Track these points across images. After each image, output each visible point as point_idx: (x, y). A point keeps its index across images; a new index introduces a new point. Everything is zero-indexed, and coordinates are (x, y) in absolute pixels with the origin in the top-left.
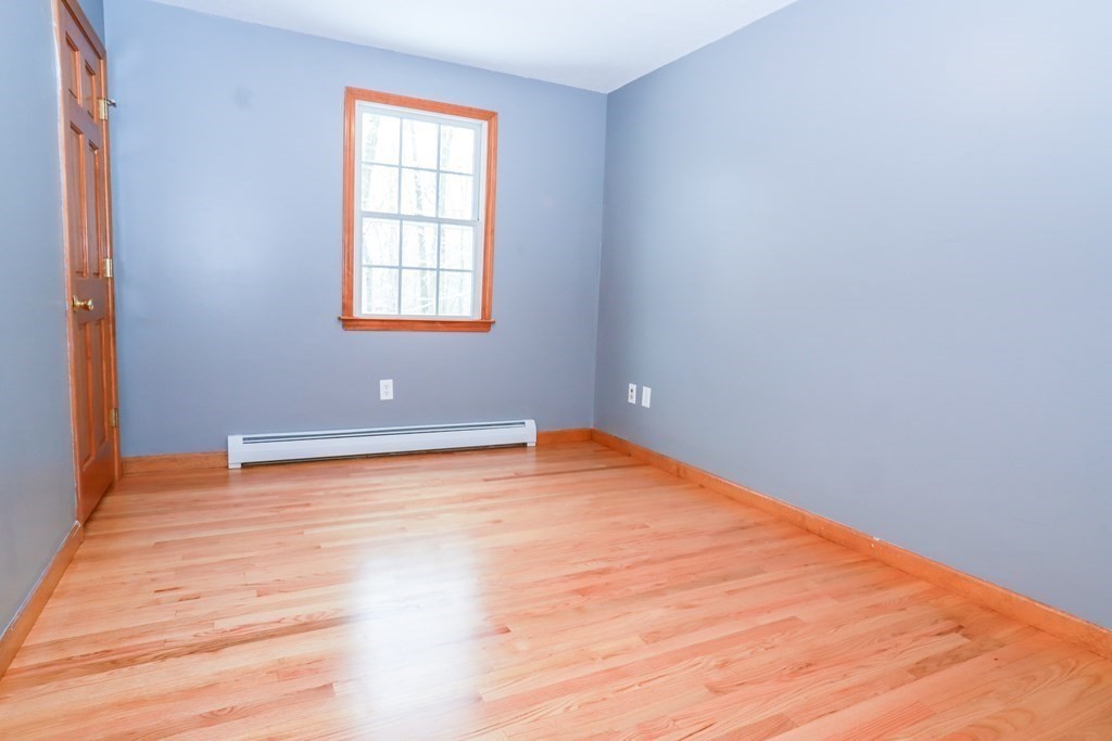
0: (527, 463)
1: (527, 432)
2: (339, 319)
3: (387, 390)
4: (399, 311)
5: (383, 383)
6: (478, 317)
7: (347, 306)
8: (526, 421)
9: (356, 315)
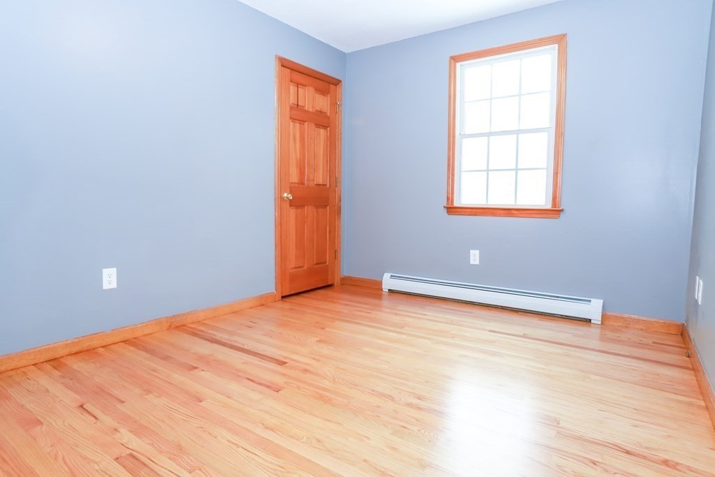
0: (591, 337)
1: (593, 309)
2: (444, 207)
3: (475, 257)
4: (487, 201)
5: (472, 252)
6: (549, 206)
7: (450, 199)
8: (593, 300)
9: (456, 204)
